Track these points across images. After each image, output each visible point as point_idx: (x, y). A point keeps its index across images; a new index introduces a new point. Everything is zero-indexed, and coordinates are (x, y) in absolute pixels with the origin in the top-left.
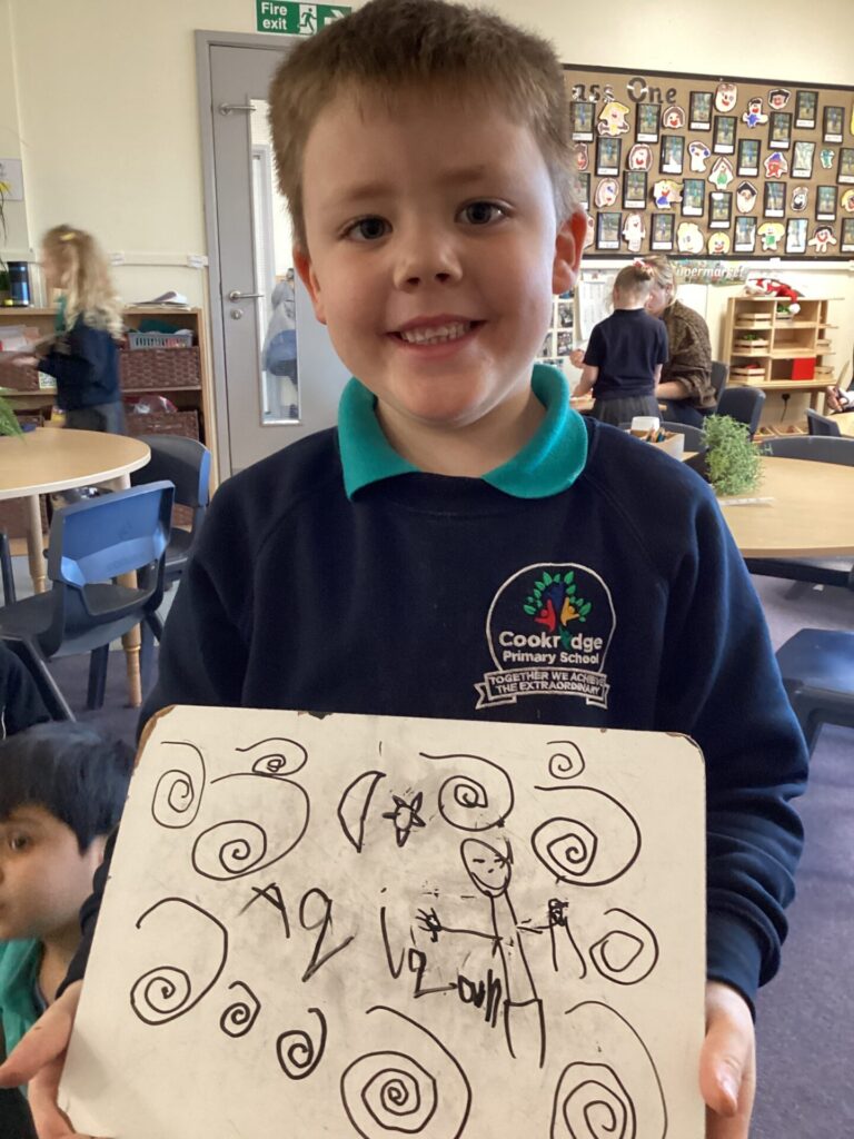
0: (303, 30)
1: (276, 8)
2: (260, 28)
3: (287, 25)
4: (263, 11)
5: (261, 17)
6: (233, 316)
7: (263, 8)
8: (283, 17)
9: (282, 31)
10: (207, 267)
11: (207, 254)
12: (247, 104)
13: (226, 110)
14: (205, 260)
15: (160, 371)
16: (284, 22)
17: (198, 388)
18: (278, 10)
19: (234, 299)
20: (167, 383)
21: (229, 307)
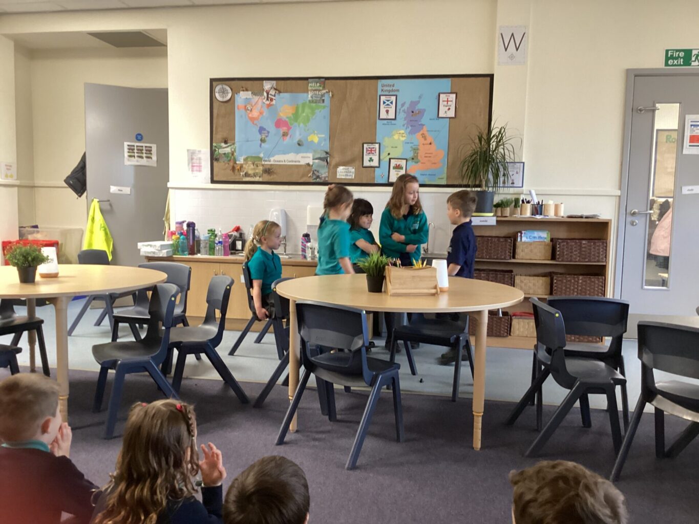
0: (693, 64)
1: (677, 53)
2: (667, 64)
3: (683, 62)
4: (669, 56)
5: (667, 59)
6: (632, 224)
7: (670, 54)
8: (681, 58)
9: (680, 65)
10: (620, 196)
11: (620, 189)
12: (654, 106)
13: (641, 110)
14: (618, 193)
15: (583, 253)
16: (682, 60)
17: (604, 264)
18: (679, 55)
19: (634, 214)
20: (587, 260)
21: (629, 219)
